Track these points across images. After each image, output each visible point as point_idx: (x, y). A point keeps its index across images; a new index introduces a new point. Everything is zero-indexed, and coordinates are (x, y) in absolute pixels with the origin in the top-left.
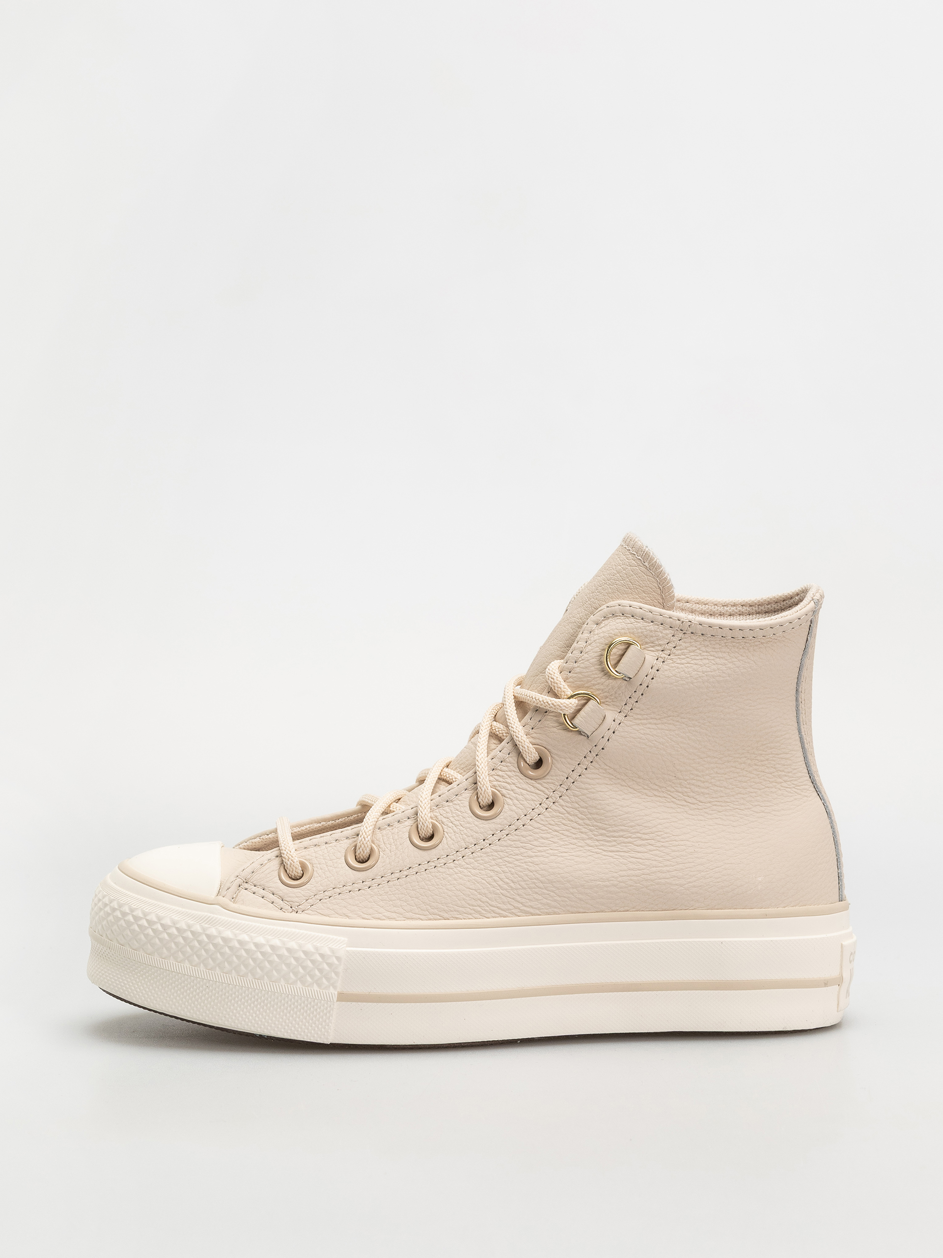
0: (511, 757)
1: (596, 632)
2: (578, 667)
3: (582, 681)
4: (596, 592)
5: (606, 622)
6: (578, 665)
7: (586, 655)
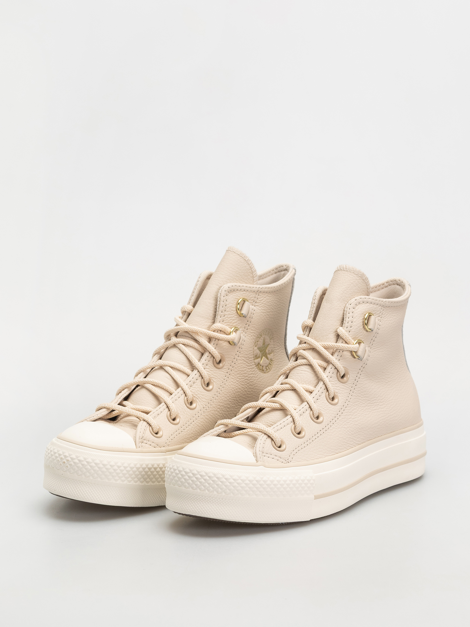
0: (334, 375)
1: (355, 312)
2: (353, 329)
3: (355, 335)
4: (344, 293)
5: (358, 307)
6: (353, 328)
7: (355, 323)
